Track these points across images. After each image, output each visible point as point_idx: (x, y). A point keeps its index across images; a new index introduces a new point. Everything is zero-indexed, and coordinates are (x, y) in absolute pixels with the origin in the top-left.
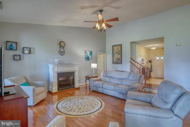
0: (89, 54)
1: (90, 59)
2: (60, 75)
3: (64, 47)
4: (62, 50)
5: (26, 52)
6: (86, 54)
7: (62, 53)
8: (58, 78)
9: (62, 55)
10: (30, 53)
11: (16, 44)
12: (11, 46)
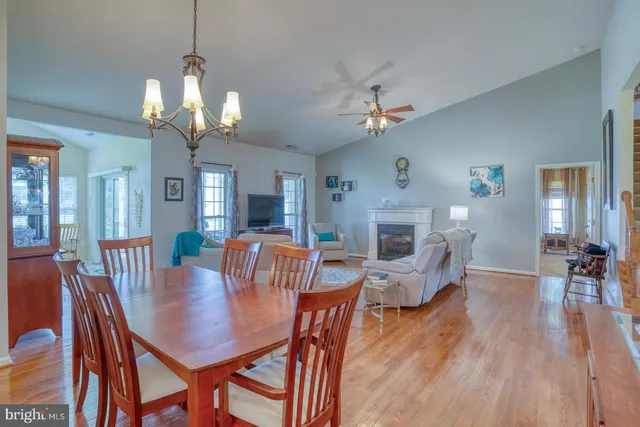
0: (486, 176)
1: (493, 193)
2: (382, 229)
3: (406, 170)
4: (402, 177)
5: (346, 188)
6: (475, 177)
7: (403, 184)
8: (379, 235)
9: (403, 188)
10: (350, 189)
11: (336, 178)
12: (331, 182)
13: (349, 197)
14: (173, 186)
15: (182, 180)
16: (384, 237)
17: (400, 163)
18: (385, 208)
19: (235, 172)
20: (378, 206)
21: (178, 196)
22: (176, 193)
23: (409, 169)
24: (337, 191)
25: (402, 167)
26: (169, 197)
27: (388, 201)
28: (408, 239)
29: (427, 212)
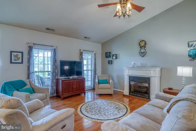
2: (131, 78)
3: (145, 47)
4: (143, 51)
5: (114, 58)
6: (192, 48)
7: (143, 54)
8: (130, 82)
9: (143, 56)
10: (116, 58)
11: (110, 53)
12: (108, 55)
13: (116, 62)
14: (16, 56)
15: (22, 53)
16: (132, 83)
17: (141, 43)
18: (133, 68)
19: (55, 50)
20: (129, 66)
21: (20, 61)
22: (18, 59)
23: (147, 46)
24: (110, 59)
25: (143, 45)
26: (13, 61)
27: (135, 64)
28: (147, 85)
29: (158, 70)
